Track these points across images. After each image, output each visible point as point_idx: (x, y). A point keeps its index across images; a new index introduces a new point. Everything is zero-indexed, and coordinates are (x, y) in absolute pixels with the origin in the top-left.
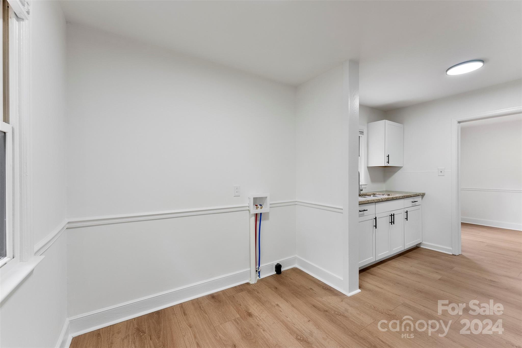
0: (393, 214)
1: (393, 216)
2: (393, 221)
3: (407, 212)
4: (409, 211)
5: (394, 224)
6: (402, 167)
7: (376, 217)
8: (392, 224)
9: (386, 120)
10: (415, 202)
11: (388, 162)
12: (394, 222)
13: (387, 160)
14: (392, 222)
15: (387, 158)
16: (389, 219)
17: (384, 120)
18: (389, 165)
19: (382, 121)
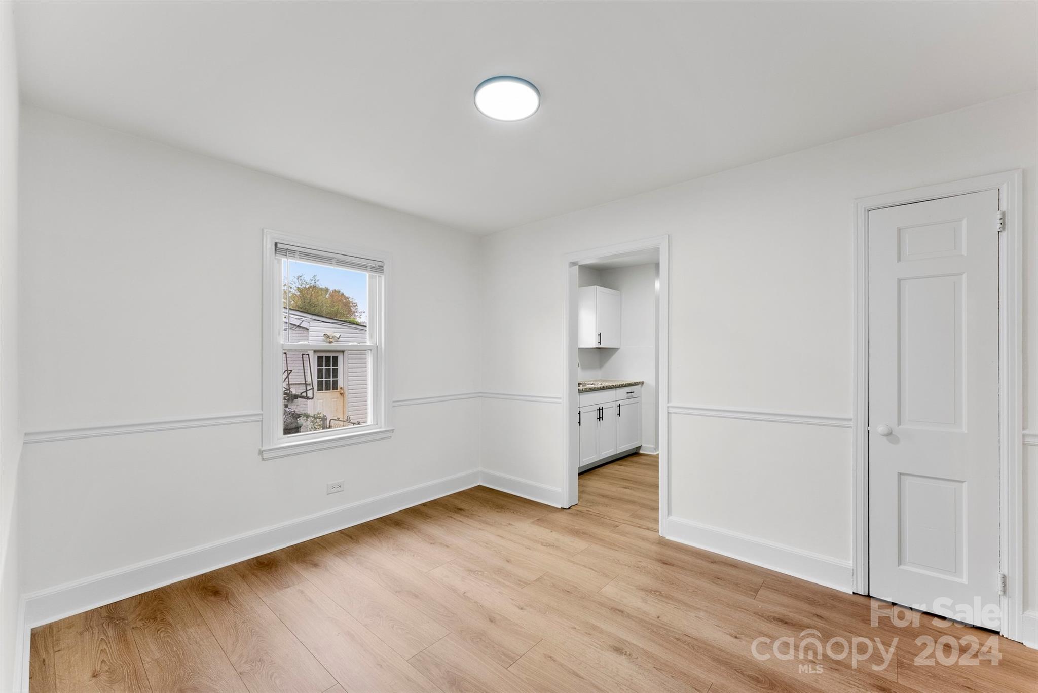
0: (601, 408)
1: (601, 410)
2: (601, 416)
3: (619, 406)
4: (623, 404)
5: (602, 420)
6: (619, 348)
7: (580, 412)
8: (600, 420)
9: (597, 287)
10: (631, 392)
11: (600, 343)
12: (602, 418)
13: (598, 341)
14: (600, 418)
15: (598, 337)
16: (596, 414)
17: (595, 286)
18: (600, 346)
19: (593, 287)
